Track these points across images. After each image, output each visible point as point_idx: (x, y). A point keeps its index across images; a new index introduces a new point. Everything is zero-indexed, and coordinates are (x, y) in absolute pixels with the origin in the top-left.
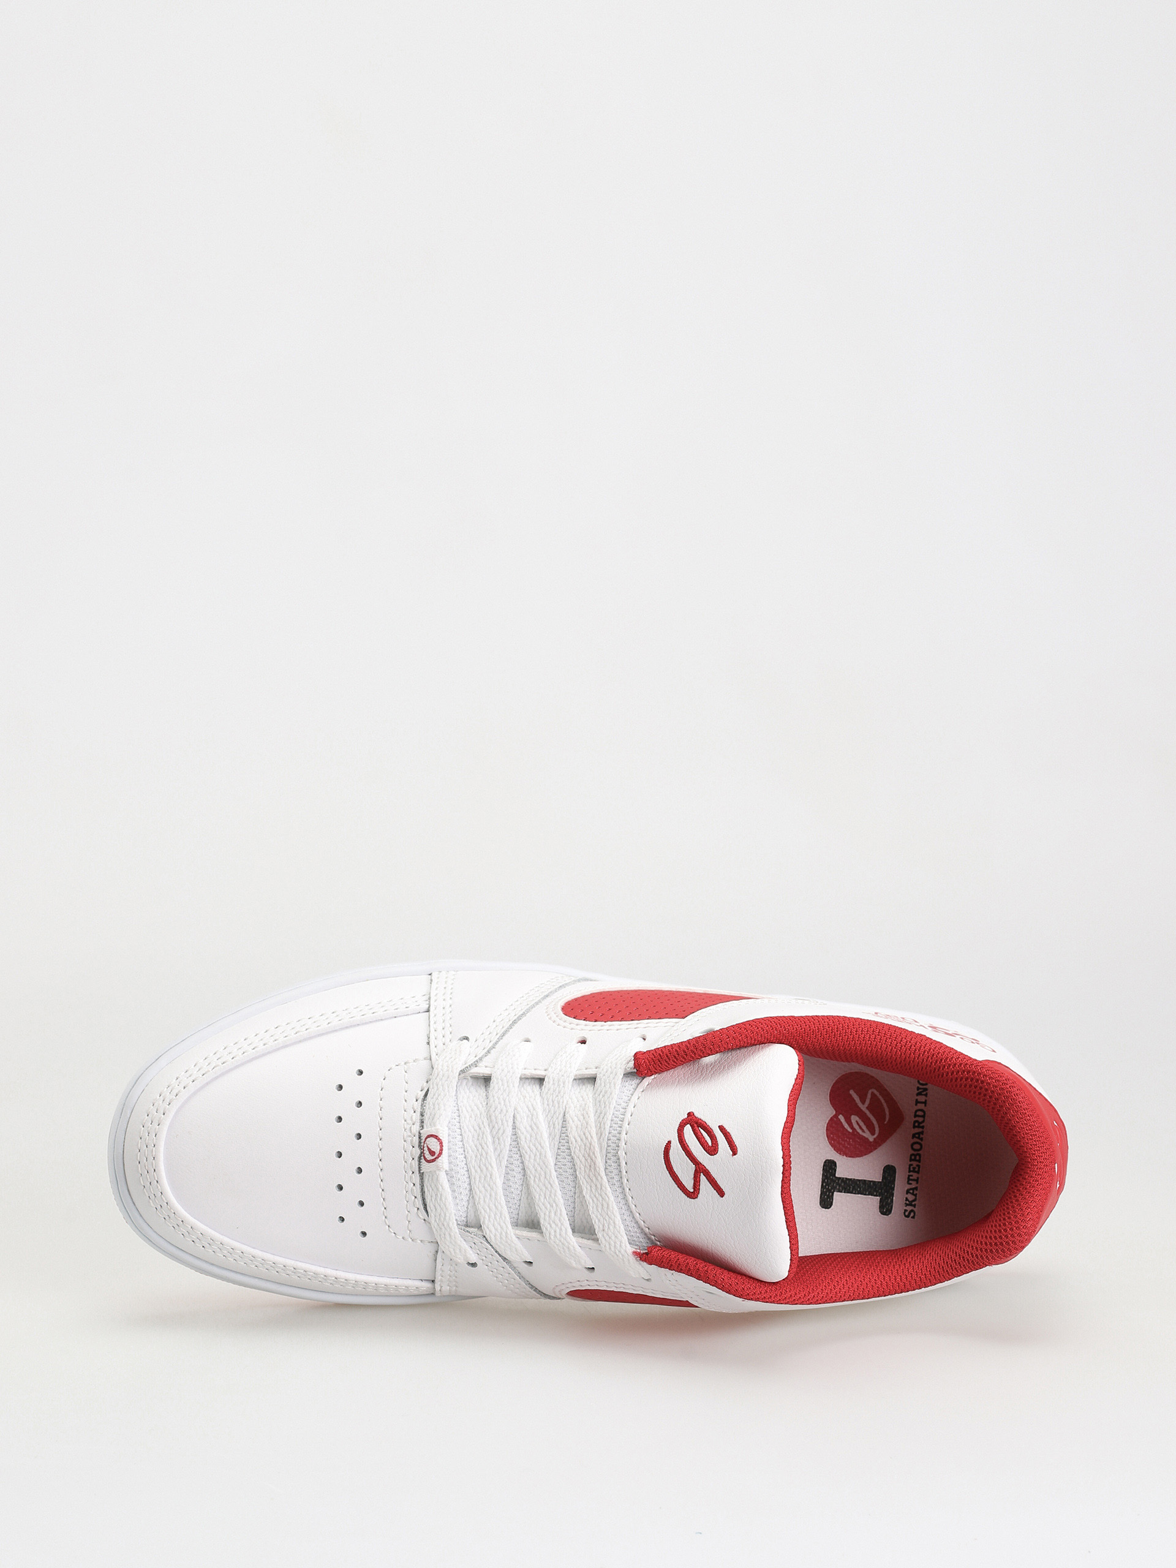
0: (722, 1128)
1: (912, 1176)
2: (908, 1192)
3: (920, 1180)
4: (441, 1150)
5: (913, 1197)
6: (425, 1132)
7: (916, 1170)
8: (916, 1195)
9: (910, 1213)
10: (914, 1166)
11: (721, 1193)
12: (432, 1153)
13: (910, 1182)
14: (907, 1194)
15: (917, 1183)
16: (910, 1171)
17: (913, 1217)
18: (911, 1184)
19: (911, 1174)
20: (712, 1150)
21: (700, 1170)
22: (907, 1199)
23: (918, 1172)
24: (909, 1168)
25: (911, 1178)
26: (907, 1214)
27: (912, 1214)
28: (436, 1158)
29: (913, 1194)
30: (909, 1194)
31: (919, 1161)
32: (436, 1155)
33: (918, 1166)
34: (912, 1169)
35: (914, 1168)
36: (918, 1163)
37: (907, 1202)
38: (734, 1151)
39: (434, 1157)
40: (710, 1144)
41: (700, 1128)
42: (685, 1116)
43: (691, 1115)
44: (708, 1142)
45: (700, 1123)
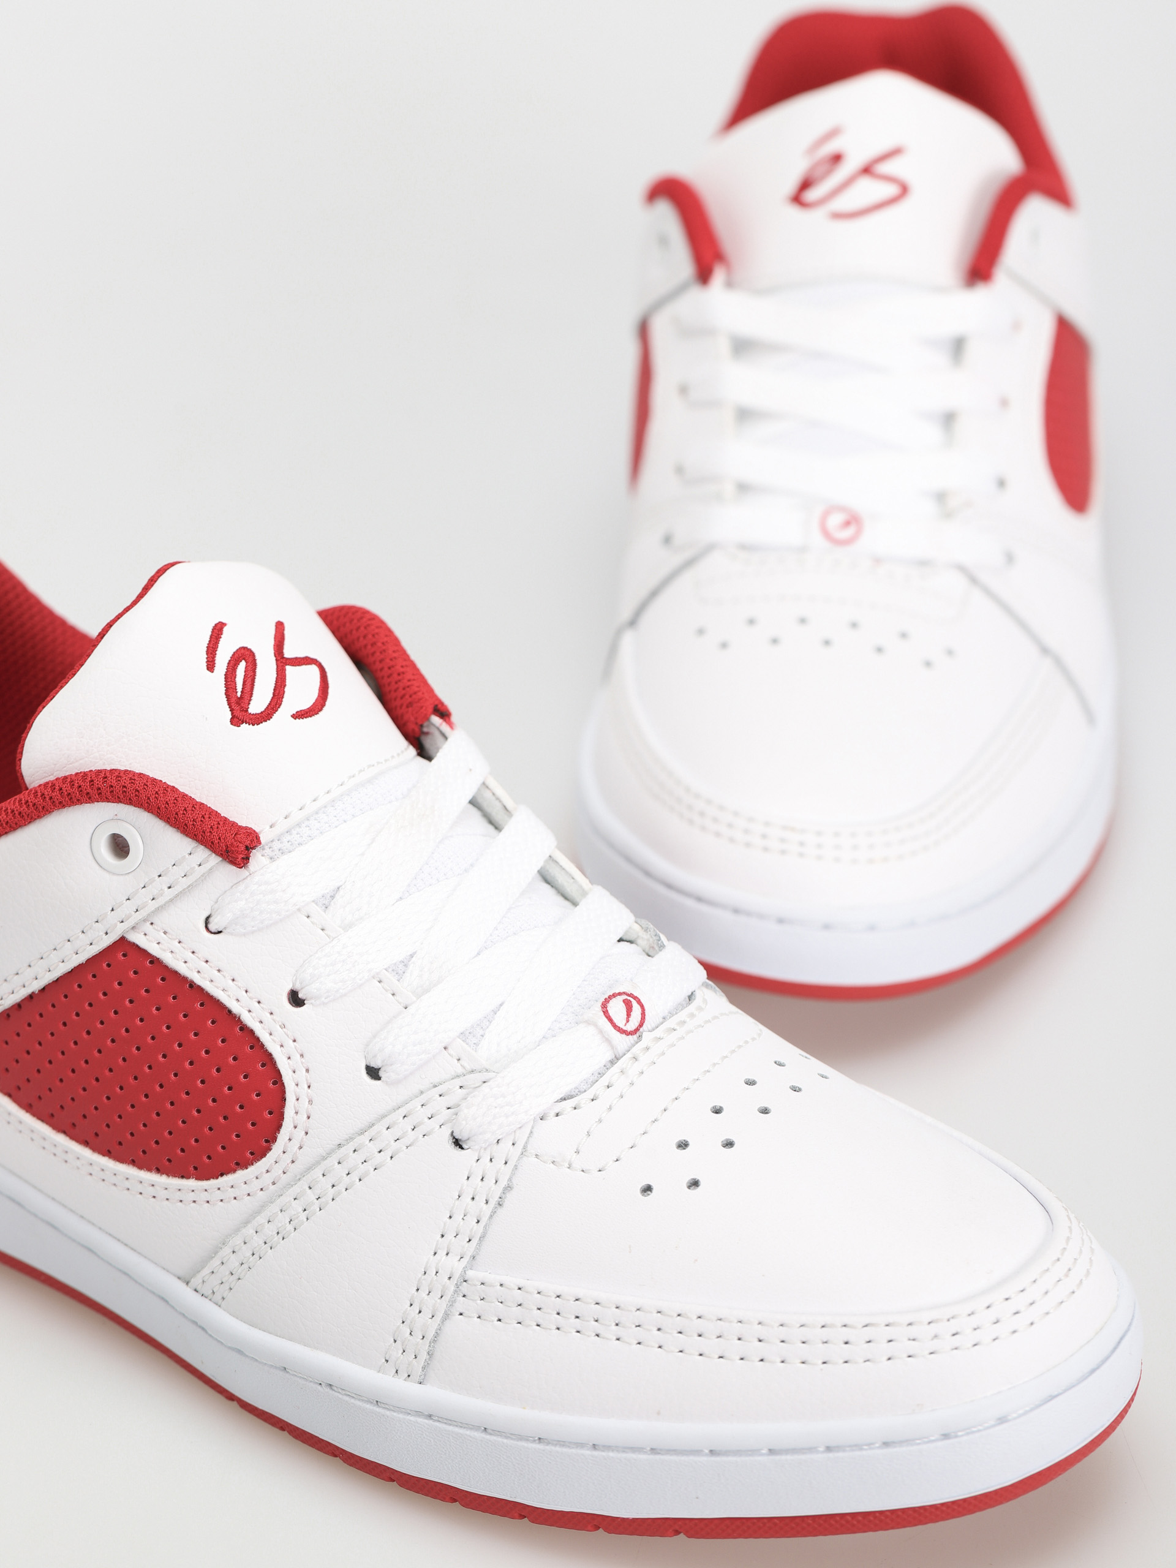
0: (211, 666)
4: (610, 998)
6: (622, 1041)
11: (280, 626)
12: (629, 1006)
20: (245, 655)
21: (282, 662)
28: (631, 998)
32: (625, 997)
38: (218, 630)
39: (632, 1001)
40: (243, 665)
41: (239, 694)
42: (244, 726)
43: (236, 721)
44: (243, 669)
45: (233, 700)
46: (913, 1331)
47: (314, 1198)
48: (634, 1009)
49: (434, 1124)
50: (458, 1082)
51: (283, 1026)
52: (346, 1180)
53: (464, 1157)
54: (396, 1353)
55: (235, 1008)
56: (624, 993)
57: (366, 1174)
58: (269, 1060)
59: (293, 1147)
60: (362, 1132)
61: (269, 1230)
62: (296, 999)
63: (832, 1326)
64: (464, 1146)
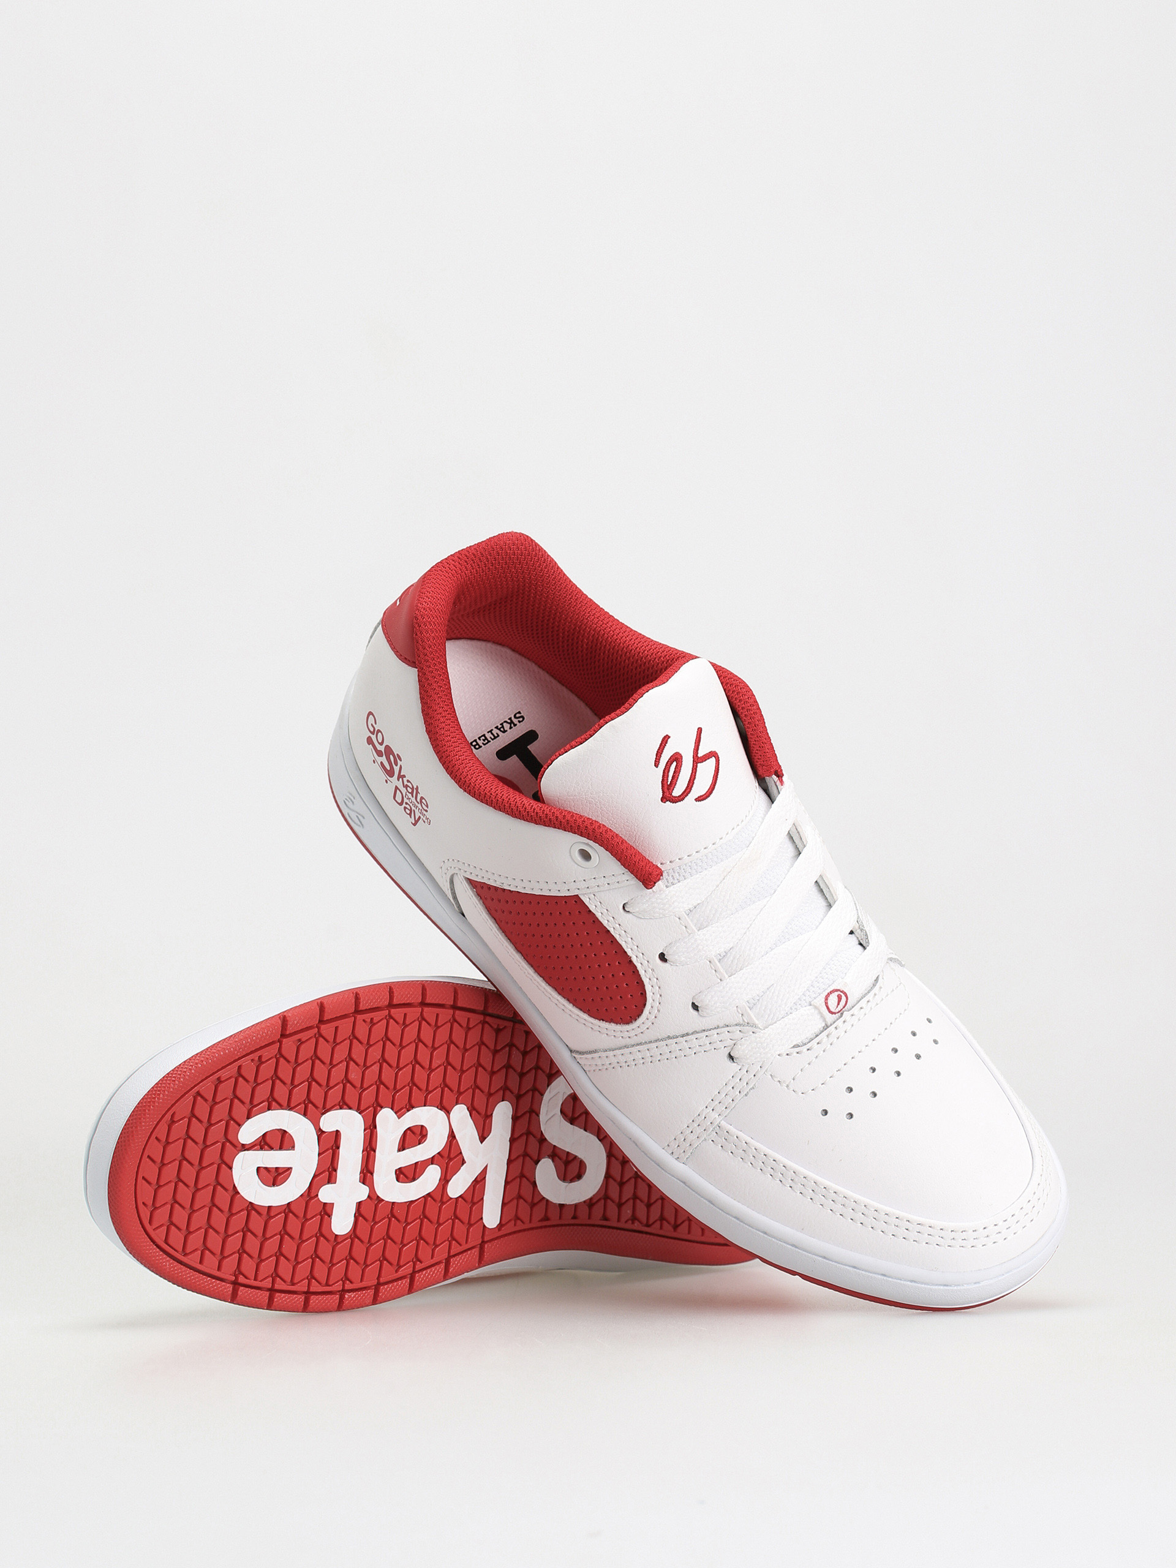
0: (656, 765)
1: (491, 738)
2: (505, 731)
3: (489, 730)
4: (831, 992)
5: (505, 724)
6: (830, 1018)
7: (483, 738)
8: (502, 724)
9: (519, 717)
10: (482, 741)
11: (700, 730)
12: (840, 998)
13: (496, 735)
14: (506, 731)
15: (492, 730)
16: (489, 742)
17: (519, 713)
18: (497, 734)
19: (489, 739)
20: (677, 758)
21: (697, 760)
22: (511, 728)
23: (484, 735)
24: (487, 743)
25: (493, 737)
26: (521, 719)
27: (518, 715)
28: (841, 992)
29: (503, 727)
30: (506, 729)
31: (475, 741)
32: (839, 993)
33: (479, 738)
34: (486, 741)
35: (484, 740)
36: (478, 740)
37: (512, 725)
38: (666, 739)
39: (842, 994)
40: (675, 763)
41: (669, 783)
42: (668, 803)
43: (664, 799)
44: (674, 767)
45: (666, 786)
46: (942, 1233)
47: (649, 1055)
48: (842, 998)
49: (721, 1045)
50: (739, 1028)
51: (653, 970)
52: (668, 1055)
53: (734, 1067)
54: (674, 1145)
55: (629, 952)
56: (839, 990)
57: (681, 1056)
58: (641, 984)
59: (644, 1027)
60: (683, 1036)
61: (622, 1059)
62: (662, 957)
63: (902, 1220)
64: (735, 1060)
